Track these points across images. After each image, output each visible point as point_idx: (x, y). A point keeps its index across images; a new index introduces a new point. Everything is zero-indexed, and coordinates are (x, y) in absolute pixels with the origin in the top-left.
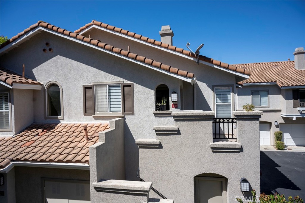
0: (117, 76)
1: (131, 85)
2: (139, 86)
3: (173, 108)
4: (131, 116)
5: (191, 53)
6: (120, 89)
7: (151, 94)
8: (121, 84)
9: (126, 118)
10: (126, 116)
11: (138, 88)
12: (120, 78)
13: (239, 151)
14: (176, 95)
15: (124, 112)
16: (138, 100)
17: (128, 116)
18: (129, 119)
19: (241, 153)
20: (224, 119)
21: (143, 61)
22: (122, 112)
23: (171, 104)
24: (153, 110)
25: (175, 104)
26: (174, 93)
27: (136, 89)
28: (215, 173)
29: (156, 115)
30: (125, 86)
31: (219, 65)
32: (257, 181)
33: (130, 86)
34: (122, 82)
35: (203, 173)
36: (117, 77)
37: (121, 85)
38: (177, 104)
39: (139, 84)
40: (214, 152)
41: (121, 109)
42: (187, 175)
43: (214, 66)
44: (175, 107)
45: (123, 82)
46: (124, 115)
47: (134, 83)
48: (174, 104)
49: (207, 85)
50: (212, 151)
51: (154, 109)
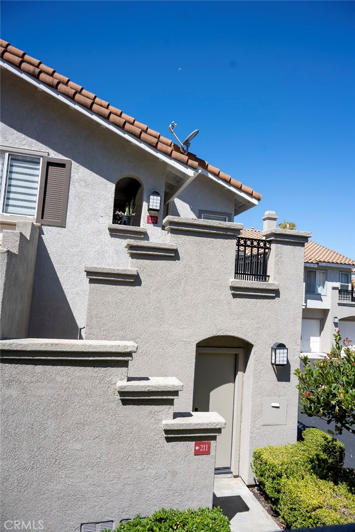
0: (34, 139)
1: (65, 165)
2: (82, 169)
3: (148, 222)
4: (57, 228)
5: (173, 144)
6: (39, 169)
7: (108, 190)
8: (42, 157)
9: (45, 232)
10: (45, 228)
11: (79, 173)
12: (40, 144)
13: (274, 295)
14: (159, 198)
15: (42, 218)
16: (77, 198)
17: (49, 228)
18: (50, 235)
19: (276, 298)
20: (252, 240)
21: (106, 117)
22: (36, 217)
23: (145, 214)
24: (108, 221)
25: (154, 217)
26: (156, 193)
27: (76, 175)
28: (233, 335)
29: (113, 233)
30: (50, 164)
31: (217, 174)
32: (295, 348)
33: (63, 166)
34: (46, 155)
35: (213, 336)
36: (35, 141)
37: (41, 159)
38: (157, 217)
39: (84, 166)
40: (235, 296)
41: (35, 212)
42: (185, 340)
43: (209, 174)
44: (153, 223)
45: (49, 155)
46: (41, 224)
47: (73, 162)
48: (151, 216)
49: (190, 208)
50: (232, 294)
51: (111, 221)
